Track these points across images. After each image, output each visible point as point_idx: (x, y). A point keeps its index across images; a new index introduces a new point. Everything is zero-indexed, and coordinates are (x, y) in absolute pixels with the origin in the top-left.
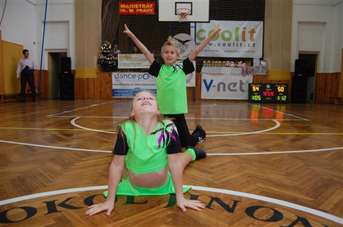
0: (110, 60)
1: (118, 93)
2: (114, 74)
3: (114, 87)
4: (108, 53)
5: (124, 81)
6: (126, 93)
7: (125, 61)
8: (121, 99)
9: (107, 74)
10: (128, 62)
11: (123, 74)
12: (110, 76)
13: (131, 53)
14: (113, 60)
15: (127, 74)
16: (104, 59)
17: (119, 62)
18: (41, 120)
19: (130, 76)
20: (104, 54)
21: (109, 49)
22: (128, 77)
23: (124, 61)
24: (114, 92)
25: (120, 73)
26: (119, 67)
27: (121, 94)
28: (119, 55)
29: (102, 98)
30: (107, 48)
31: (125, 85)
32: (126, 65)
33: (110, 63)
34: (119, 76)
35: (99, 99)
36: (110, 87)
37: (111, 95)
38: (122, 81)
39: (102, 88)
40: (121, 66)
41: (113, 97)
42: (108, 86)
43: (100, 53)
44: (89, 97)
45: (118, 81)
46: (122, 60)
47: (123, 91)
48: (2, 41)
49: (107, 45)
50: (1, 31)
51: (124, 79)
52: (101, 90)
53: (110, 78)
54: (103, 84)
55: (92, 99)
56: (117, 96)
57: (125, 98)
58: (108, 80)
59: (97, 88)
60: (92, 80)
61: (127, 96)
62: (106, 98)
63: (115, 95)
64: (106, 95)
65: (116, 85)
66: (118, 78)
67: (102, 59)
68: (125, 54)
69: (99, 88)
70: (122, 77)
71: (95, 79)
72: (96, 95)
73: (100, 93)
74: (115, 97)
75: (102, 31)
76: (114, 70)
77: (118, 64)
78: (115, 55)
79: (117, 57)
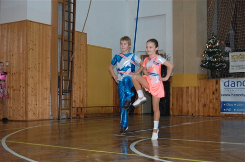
0: (217, 62)
1: (228, 107)
2: (223, 81)
3: (223, 99)
4: (215, 53)
6: (239, 108)
9: (214, 80)
11: (235, 80)
12: (217, 83)
14: (221, 62)
15: (242, 80)
16: (210, 61)
17: (231, 64)
20: (209, 54)
22: (242, 84)
23: (238, 62)
24: (224, 106)
25: (231, 80)
26: (231, 71)
27: (233, 108)
28: (231, 54)
29: (206, 114)
30: (214, 46)
31: (239, 95)
32: (242, 67)
33: (217, 66)
34: (230, 83)
35: (202, 114)
36: (218, 99)
37: (220, 110)
38: (234, 90)
39: (206, 99)
40: (233, 69)
41: (221, 113)
42: (214, 96)
43: (205, 53)
44: (188, 112)
45: (228, 91)
46: (235, 61)
47: (235, 105)
48: (86, 46)
49: (213, 41)
50: (86, 34)
51: (238, 87)
52: (204, 102)
53: (217, 86)
54: (208, 95)
55: (192, 115)
56: (228, 111)
57: (239, 115)
58: (215, 90)
59: (200, 100)
60: (193, 89)
61: (242, 112)
62: (211, 114)
63: (224, 110)
64: (211, 110)
65: (226, 95)
66: (228, 86)
67: (206, 61)
68: (240, 53)
69: (203, 100)
70: (235, 84)
71: (197, 88)
72: (198, 109)
73: (203, 106)
74: (224, 113)
75: (208, 24)
76: (224, 75)
77: (229, 67)
78: (225, 54)
79: (229, 57)
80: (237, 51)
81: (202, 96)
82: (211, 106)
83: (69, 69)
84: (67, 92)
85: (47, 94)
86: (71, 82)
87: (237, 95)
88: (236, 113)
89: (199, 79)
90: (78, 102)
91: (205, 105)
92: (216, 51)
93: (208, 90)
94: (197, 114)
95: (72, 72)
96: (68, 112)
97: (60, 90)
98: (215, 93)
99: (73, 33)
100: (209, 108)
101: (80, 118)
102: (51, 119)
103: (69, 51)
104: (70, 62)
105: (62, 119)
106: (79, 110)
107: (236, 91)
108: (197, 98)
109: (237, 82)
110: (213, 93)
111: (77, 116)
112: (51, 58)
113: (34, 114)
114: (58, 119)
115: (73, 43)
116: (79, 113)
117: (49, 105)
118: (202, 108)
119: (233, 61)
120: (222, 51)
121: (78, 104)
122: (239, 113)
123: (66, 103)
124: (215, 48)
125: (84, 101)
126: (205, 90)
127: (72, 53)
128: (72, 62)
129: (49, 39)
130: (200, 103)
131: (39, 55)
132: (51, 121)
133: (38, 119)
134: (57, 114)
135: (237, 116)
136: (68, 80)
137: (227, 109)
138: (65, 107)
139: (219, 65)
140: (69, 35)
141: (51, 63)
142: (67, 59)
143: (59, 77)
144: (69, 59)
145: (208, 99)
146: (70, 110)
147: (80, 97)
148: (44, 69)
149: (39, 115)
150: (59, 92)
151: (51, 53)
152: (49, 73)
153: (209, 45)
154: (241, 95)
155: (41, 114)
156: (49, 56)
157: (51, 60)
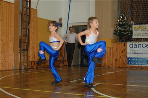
0: (125, 31)
1: (132, 61)
2: (128, 44)
3: (129, 56)
4: (123, 25)
5: (139, 50)
6: (140, 62)
7: (140, 32)
8: (135, 67)
9: (123, 44)
10: (142, 32)
11: (137, 43)
12: (125, 45)
13: (145, 24)
14: (128, 31)
15: (141, 43)
16: (120, 30)
17: (134, 32)
18: (66, 85)
19: (144, 46)
20: (120, 25)
21: (125, 21)
22: (142, 46)
24: (129, 60)
25: (134, 43)
26: (134, 37)
27: (135, 62)
28: (133, 26)
29: (117, 66)
30: (123, 20)
31: (140, 53)
32: (140, 35)
33: (125, 34)
34: (134, 45)
35: (114, 66)
36: (125, 56)
37: (126, 63)
38: (136, 50)
39: (117, 56)
40: (135, 36)
41: (127, 65)
42: (123, 54)
43: (116, 25)
44: (105, 64)
45: (132, 50)
46: (137, 31)
47: (137, 60)
48: (37, 18)
49: (122, 17)
50: (37, 10)
51: (139, 48)
52: (116, 58)
53: (125, 48)
54: (119, 53)
55: (108, 66)
56: (132, 64)
57: (139, 66)
58: (123, 50)
59: (113, 56)
60: (109, 49)
61: (141, 64)
62: (121, 66)
63: (130, 63)
64: (121, 63)
65: (130, 53)
66: (132, 47)
67: (118, 30)
68: (140, 25)
69: (115, 56)
70: (137, 46)
71: (111, 48)
72: (112, 63)
73: (115, 61)
74: (129, 65)
75: (118, 5)
76: (129, 40)
77: (132, 34)
78: (130, 26)
79: (132, 28)
80: (138, 24)
81: (115, 53)
82: (121, 60)
83: (26, 34)
84: (25, 51)
85: (12, 52)
86: (28, 43)
87: (138, 53)
88: (138, 65)
89: (113, 43)
90: (32, 58)
91: (116, 60)
92: (125, 24)
93: (118, 50)
94: (111, 66)
95: (28, 37)
96: (26, 64)
97: (21, 49)
98: (124, 52)
99: (29, 10)
100: (119, 62)
101: (33, 68)
102: (14, 70)
103: (26, 22)
104: (28, 30)
105: (22, 69)
106: (33, 63)
107: (137, 50)
108: (111, 55)
109: (138, 45)
110: (122, 52)
111: (32, 67)
112: (14, 27)
113: (3, 66)
114: (20, 70)
115: (29, 16)
116: (33, 65)
117: (13, 60)
118: (115, 62)
119: (135, 31)
120: (128, 24)
121: (32, 59)
122: (139, 65)
123: (24, 58)
124: (124, 22)
125: (35, 57)
126: (116, 49)
127: (29, 23)
128: (29, 30)
129: (13, 13)
130: (113, 59)
131: (6, 24)
132: (14, 71)
133: (5, 69)
134: (19, 66)
135: (138, 67)
136: (26, 43)
137: (131, 63)
138: (24, 61)
139: (126, 33)
140: (27, 11)
141: (14, 30)
142: (25, 28)
143: (20, 40)
144: (26, 27)
145: (119, 56)
146: (27, 63)
147: (33, 54)
148: (10, 34)
149: (6, 67)
150: (20, 51)
151: (14, 23)
152: (13, 37)
153: (119, 19)
154: (141, 53)
155: (7, 66)
156: (13, 25)
157: (14, 28)
